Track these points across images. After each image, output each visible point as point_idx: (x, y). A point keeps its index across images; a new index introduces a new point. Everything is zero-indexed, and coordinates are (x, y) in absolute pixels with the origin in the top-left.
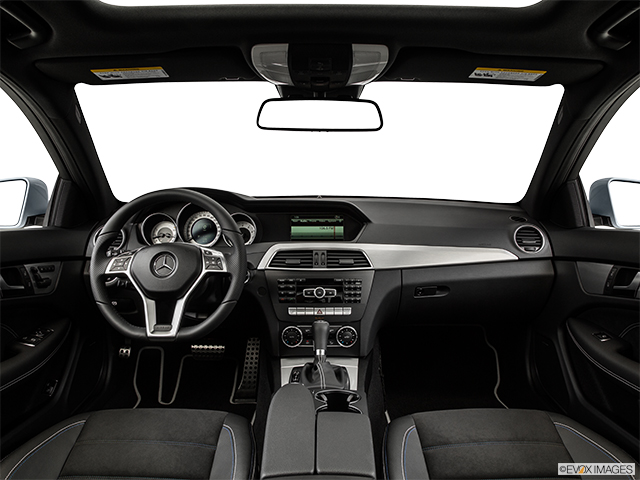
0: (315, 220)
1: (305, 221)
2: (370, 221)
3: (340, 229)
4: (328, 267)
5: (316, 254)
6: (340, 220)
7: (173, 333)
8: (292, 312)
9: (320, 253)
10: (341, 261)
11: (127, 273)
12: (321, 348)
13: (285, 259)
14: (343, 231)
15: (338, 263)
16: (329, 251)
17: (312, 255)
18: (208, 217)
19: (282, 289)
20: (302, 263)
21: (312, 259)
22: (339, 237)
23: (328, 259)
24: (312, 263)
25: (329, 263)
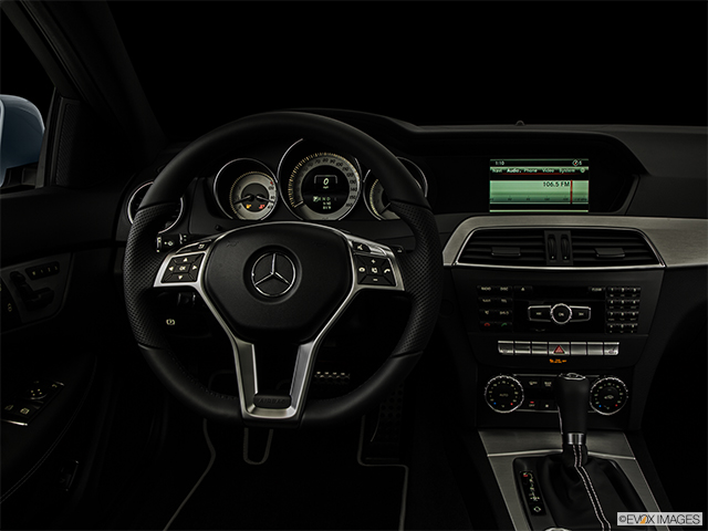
0: (535, 169)
1: (515, 170)
2: (644, 172)
3: (582, 187)
4: (576, 264)
5: (552, 237)
6: (583, 169)
7: (291, 412)
8: (506, 349)
9: (564, 237)
10: (601, 252)
11: (197, 285)
12: (575, 431)
13: (490, 247)
14: (587, 191)
15: (594, 255)
16: (576, 232)
17: (543, 240)
18: (332, 164)
19: (487, 306)
20: (523, 255)
21: (543, 248)
22: (578, 200)
23: (574, 248)
24: (543, 255)
25: (575, 255)
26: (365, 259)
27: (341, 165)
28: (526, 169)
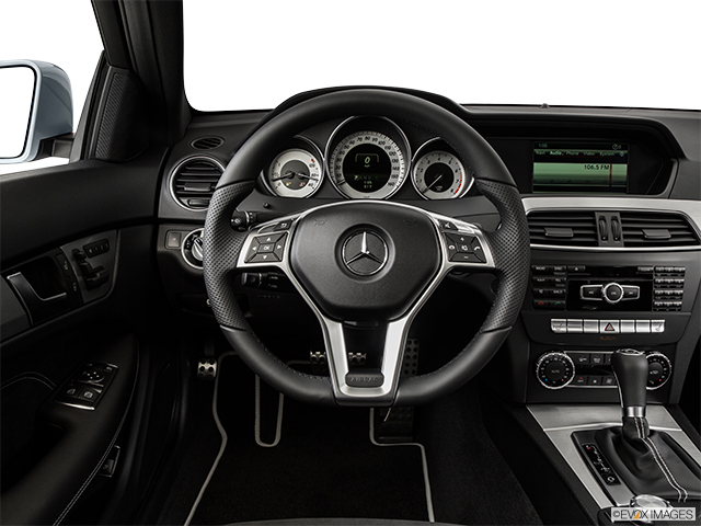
0: (576, 152)
1: (558, 153)
2: (683, 156)
3: (620, 170)
4: (626, 245)
5: (602, 218)
6: (622, 153)
7: (386, 388)
8: (559, 327)
9: (614, 219)
10: (649, 234)
11: (284, 265)
12: (636, 405)
13: (543, 227)
14: (625, 174)
15: (642, 237)
16: (625, 214)
17: (594, 222)
18: (373, 143)
19: (541, 285)
20: (576, 236)
21: (594, 229)
22: (617, 183)
23: (624, 229)
24: (595, 236)
25: (625, 236)
26: (453, 236)
27: (384, 143)
28: (568, 152)
